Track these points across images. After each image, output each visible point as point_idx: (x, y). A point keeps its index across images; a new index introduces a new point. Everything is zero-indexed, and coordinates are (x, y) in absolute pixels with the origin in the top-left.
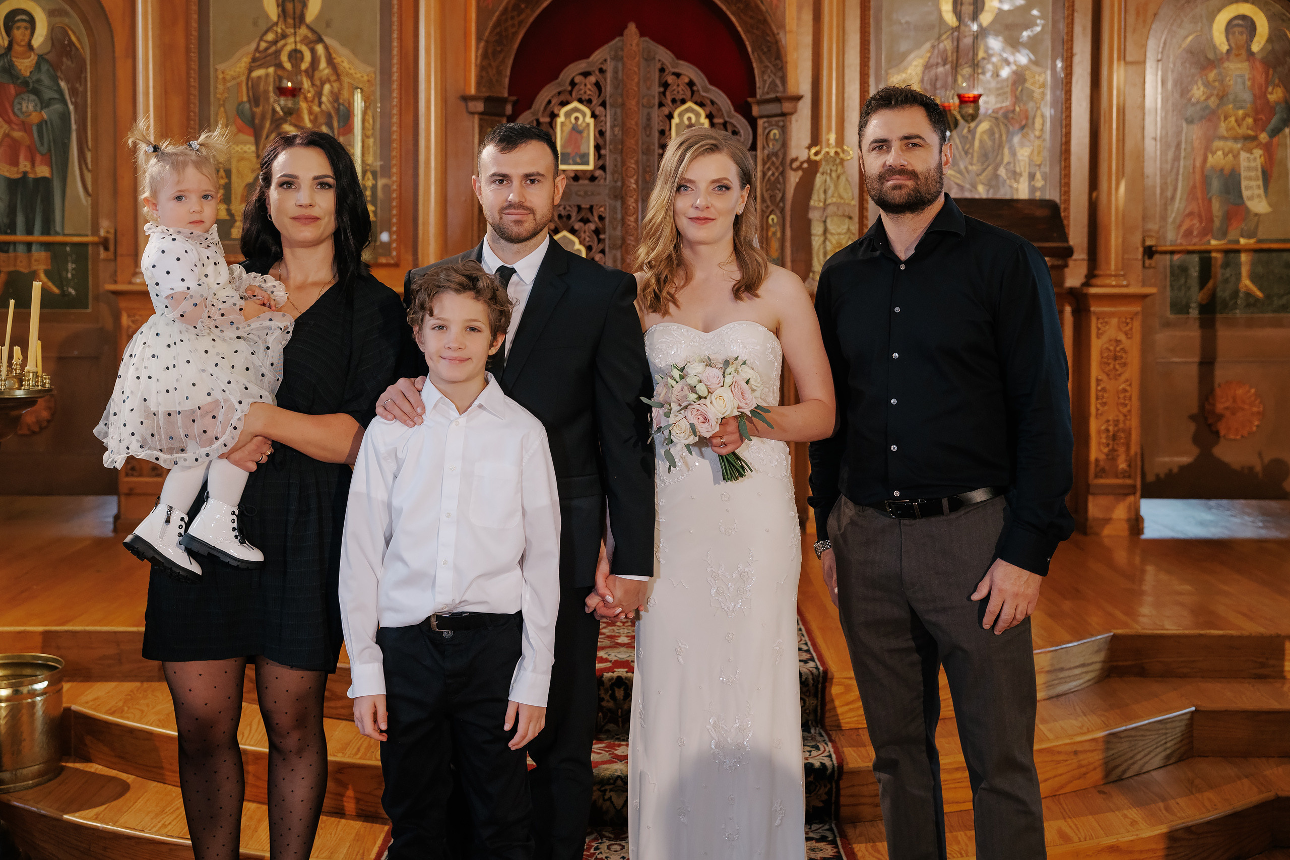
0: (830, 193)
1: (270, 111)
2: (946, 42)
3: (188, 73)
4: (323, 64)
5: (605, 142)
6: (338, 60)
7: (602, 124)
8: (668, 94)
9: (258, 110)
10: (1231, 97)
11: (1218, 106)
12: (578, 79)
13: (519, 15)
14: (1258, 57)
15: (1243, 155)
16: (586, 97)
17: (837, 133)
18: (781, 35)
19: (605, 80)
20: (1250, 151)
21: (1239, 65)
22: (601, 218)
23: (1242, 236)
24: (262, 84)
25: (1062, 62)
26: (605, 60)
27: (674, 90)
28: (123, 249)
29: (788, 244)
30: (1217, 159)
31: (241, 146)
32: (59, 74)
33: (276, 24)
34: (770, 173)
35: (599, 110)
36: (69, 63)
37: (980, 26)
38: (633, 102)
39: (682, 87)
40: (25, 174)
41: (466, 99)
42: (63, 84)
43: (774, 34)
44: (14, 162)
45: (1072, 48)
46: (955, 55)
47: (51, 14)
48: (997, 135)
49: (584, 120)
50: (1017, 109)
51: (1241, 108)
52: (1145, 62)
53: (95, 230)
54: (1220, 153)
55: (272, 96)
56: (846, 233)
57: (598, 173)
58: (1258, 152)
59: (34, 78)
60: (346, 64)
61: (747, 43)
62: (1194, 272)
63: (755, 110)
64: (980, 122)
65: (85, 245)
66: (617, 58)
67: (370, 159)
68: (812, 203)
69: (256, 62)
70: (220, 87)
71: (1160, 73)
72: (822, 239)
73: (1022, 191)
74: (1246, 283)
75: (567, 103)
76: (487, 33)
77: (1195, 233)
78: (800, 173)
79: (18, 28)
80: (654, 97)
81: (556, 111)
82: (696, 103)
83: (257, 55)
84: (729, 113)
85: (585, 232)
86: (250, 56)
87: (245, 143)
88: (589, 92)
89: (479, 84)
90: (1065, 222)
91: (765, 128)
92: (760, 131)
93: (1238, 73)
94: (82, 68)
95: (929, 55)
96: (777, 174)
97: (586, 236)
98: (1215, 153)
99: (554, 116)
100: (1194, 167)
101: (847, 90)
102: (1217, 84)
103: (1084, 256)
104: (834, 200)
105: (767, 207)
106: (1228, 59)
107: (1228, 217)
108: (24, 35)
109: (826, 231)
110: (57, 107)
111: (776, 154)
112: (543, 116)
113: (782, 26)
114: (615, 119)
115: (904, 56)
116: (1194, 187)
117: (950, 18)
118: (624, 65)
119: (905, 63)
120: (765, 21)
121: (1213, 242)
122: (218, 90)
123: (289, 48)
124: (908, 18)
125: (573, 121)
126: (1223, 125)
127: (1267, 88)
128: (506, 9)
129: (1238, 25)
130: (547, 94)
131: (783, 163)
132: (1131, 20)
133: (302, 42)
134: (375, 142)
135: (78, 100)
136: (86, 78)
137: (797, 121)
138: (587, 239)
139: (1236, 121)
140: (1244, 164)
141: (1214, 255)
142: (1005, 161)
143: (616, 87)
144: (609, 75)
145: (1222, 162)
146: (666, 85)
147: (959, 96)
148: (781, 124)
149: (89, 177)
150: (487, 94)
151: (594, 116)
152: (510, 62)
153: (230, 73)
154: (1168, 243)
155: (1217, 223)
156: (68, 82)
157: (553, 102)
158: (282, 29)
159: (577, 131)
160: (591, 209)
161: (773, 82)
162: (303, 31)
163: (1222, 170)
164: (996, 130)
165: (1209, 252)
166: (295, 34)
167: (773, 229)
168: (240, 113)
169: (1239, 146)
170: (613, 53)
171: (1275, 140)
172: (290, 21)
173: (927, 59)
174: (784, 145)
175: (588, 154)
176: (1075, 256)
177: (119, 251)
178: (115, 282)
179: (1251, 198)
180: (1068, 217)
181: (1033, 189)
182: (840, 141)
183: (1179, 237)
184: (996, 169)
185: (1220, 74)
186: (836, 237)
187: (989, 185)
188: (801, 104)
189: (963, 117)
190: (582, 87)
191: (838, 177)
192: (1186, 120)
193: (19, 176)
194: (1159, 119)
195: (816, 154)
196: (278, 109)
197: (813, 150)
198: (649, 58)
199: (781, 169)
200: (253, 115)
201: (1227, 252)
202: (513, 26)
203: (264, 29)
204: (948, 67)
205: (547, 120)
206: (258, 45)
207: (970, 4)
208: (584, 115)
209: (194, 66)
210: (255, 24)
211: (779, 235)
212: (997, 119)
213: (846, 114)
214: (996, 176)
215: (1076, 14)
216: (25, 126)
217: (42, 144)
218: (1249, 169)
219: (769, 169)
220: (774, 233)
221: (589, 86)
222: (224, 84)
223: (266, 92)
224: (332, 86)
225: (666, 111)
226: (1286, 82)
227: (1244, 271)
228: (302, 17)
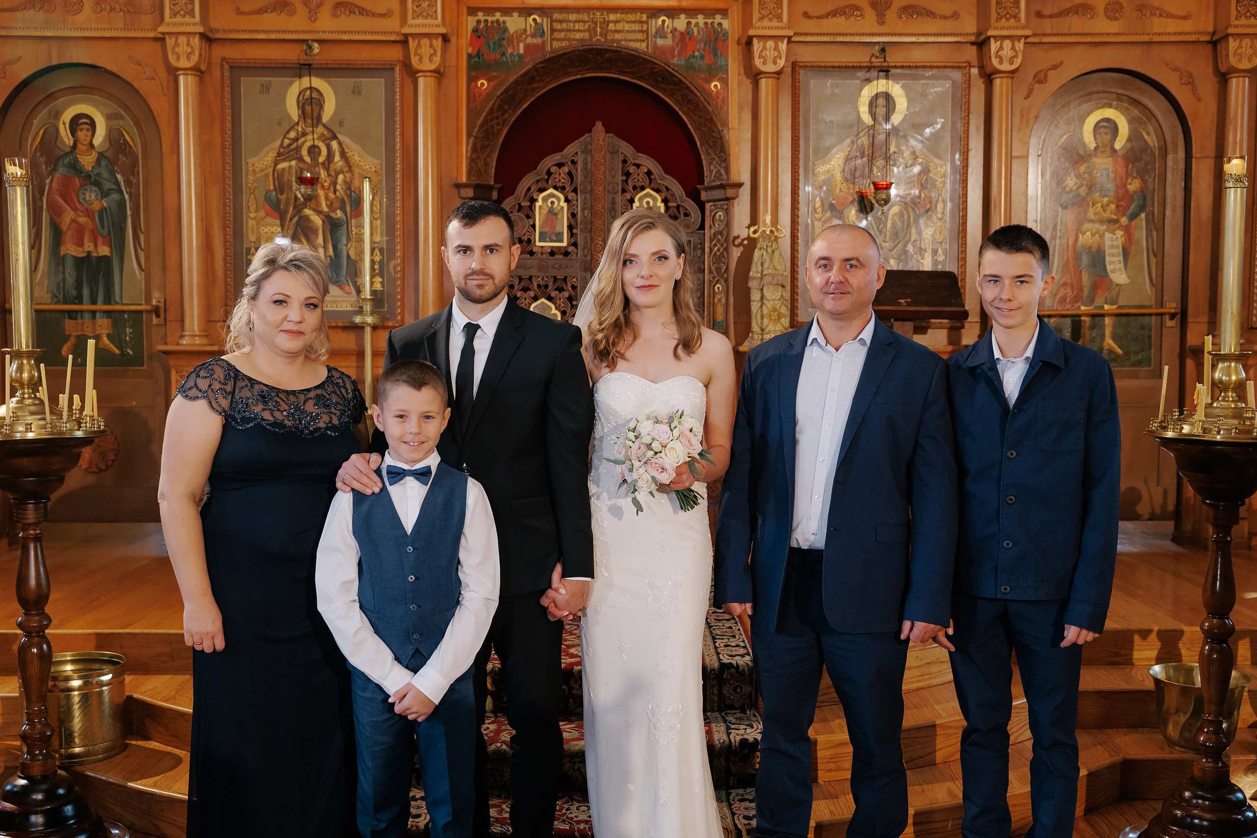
0: (766, 265)
1: (293, 198)
2: (863, 139)
3: (224, 166)
4: (337, 158)
5: (577, 223)
6: (349, 154)
7: (574, 207)
8: (630, 182)
9: (283, 197)
10: (1098, 187)
11: (1087, 194)
12: (553, 170)
13: (503, 115)
14: (1120, 153)
15: (1108, 235)
16: (560, 185)
17: (772, 215)
18: (725, 132)
19: (577, 170)
20: (1113, 232)
21: (1105, 160)
22: (574, 287)
23: (1106, 303)
24: (285, 177)
25: (960, 155)
26: (577, 153)
27: (635, 178)
28: (171, 316)
29: (731, 309)
30: (1086, 239)
31: (268, 228)
32: (116, 168)
33: (298, 124)
34: (716, 248)
35: (571, 196)
36: (124, 159)
37: (893, 125)
38: (600, 189)
39: (641, 175)
40: (89, 253)
41: (458, 186)
42: (119, 177)
43: (719, 131)
44: (81, 245)
45: (968, 145)
46: (871, 149)
47: (108, 117)
48: (906, 217)
49: (559, 204)
50: (923, 195)
51: (1106, 196)
52: (1028, 156)
53: (148, 300)
54: (1088, 233)
55: (295, 185)
56: (779, 299)
57: (571, 249)
58: (1119, 233)
59: (95, 172)
60: (356, 158)
61: (696, 138)
63: (704, 196)
64: (892, 206)
65: (140, 312)
66: (586, 151)
67: (378, 239)
68: (751, 274)
69: (281, 156)
70: (251, 177)
71: (1040, 166)
72: (759, 304)
73: (927, 265)
74: (1109, 342)
75: (545, 190)
76: (476, 130)
77: (1068, 300)
78: (741, 249)
79: (81, 130)
80: (618, 184)
81: (535, 197)
82: (653, 190)
83: (282, 150)
84: (681, 198)
85: (560, 299)
86: (276, 151)
87: (272, 225)
88: (562, 180)
89: (469, 174)
90: (962, 291)
91: (711, 211)
92: (707, 213)
93: (1104, 166)
94: (135, 163)
95: (849, 149)
96: (722, 250)
97: (560, 302)
98: (1085, 233)
99: (533, 201)
100: (1068, 245)
101: (780, 178)
102: (1086, 175)
103: (978, 319)
104: (770, 271)
105: (714, 277)
106: (1095, 155)
107: (1095, 287)
108: (86, 136)
109: (762, 297)
110: (115, 196)
111: (721, 233)
112: (523, 201)
113: (726, 124)
114: (585, 203)
115: (828, 150)
116: (1068, 261)
117: (867, 118)
118: (592, 157)
119: (829, 156)
120: (711, 119)
121: (1083, 308)
122: (249, 180)
123: (308, 144)
124: (831, 118)
125: (550, 205)
126: (1091, 210)
127: (1127, 179)
128: (492, 110)
129: (1104, 127)
130: (527, 181)
131: (726, 241)
132: (1017, 121)
133: (318, 139)
134: (381, 224)
135: (133, 190)
136: (138, 171)
137: (738, 205)
138: (562, 305)
139: (1102, 207)
140: (1108, 243)
141: (1083, 318)
142: (913, 240)
143: (586, 177)
144: (580, 166)
145: (1091, 241)
146: (628, 174)
147: (875, 184)
148: (725, 207)
149: (142, 255)
150: (477, 182)
151: (567, 200)
152: (495, 155)
153: (259, 166)
154: (1046, 309)
155: (1086, 292)
156: (123, 175)
157: (533, 189)
158: (302, 128)
159: (552, 213)
160: (565, 279)
161: (718, 172)
162: (320, 129)
163: (1090, 248)
164: (905, 212)
165: (1079, 316)
166: (313, 132)
167: (718, 296)
168: (268, 199)
169: (1104, 227)
170: (583, 147)
171: (1133, 223)
172: (309, 121)
173: (847, 153)
174: (728, 225)
175: (563, 233)
176: (969, 320)
177: (168, 318)
178: (166, 344)
179: (1113, 271)
180: (964, 286)
181: (935, 263)
182: (775, 221)
183: (1055, 304)
184: (905, 245)
185: (1089, 167)
186: (772, 303)
187: (899, 259)
188: (741, 190)
189: (877, 201)
190: (557, 176)
191: (773, 252)
192: (1061, 205)
193: (85, 255)
194: (1039, 204)
195: (755, 232)
196: (299, 196)
197: (752, 229)
198: (613, 152)
199: (725, 245)
200: (279, 201)
201: (1094, 316)
202: (498, 124)
203: (288, 128)
204: (865, 159)
205: (529, 204)
206: (283, 141)
207: (883, 106)
208: (559, 200)
209: (229, 160)
210: (280, 124)
211: (723, 301)
212: (905, 203)
213: (779, 198)
214: (906, 252)
215: (971, 116)
216: (88, 213)
217: (103, 228)
218: (1112, 247)
219: (715, 245)
220: (720, 300)
221: (562, 175)
222: (254, 175)
223: (290, 181)
224: (345, 176)
225: (628, 196)
226: (1142, 175)
227: (1108, 332)
228: (319, 117)
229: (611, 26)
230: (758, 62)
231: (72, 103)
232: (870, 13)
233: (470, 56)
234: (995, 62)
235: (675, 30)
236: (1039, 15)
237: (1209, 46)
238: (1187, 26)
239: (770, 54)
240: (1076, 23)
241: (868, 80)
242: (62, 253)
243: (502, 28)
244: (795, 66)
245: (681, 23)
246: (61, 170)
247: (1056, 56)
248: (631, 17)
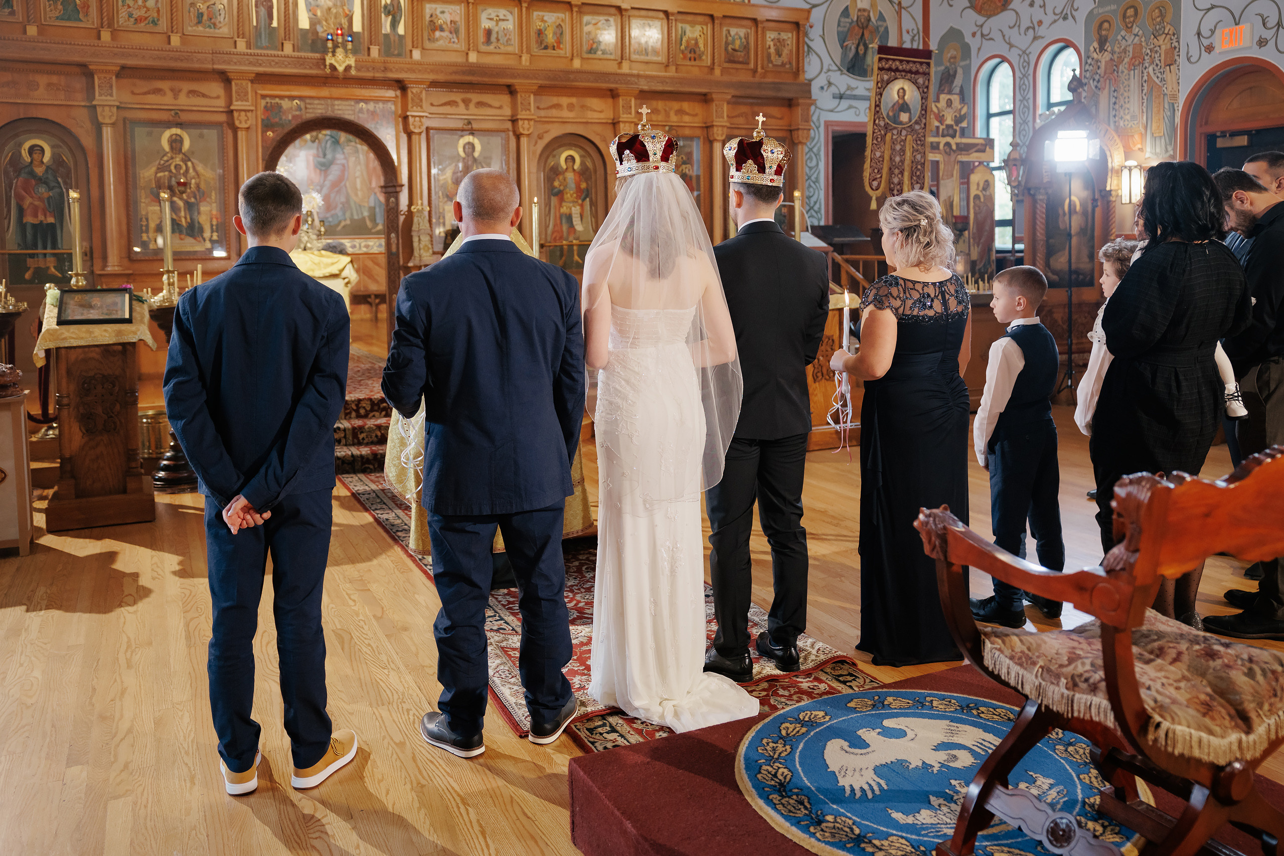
0: (420, 225)
2: (461, 164)
3: (126, 175)
4: (191, 171)
6: (198, 168)
9: (161, 191)
10: (568, 187)
11: (564, 189)
14: (577, 171)
15: (573, 208)
17: (419, 200)
20: (575, 207)
21: (571, 174)
23: (573, 239)
24: (162, 181)
30: (564, 210)
32: (57, 173)
33: (168, 153)
37: (475, 158)
40: (42, 221)
42: (59, 179)
43: (391, 159)
44: (36, 217)
47: (53, 147)
51: (572, 190)
54: (565, 207)
56: (427, 241)
58: (578, 207)
59: (45, 177)
62: (558, 253)
68: (412, 228)
69: (160, 169)
70: (142, 181)
72: (418, 243)
74: (576, 257)
76: (267, 157)
77: (557, 239)
78: (404, 216)
79: (35, 153)
83: (159, 166)
86: (156, 167)
93: (571, 177)
95: (454, 168)
96: (394, 217)
98: (563, 207)
100: (556, 213)
102: (563, 181)
104: (423, 227)
106: (566, 172)
107: (569, 233)
108: (39, 157)
109: (420, 240)
110: (58, 190)
111: (393, 208)
116: (556, 221)
117: (462, 154)
119: (445, 171)
120: (387, 153)
121: (564, 242)
122: (140, 182)
123: (175, 163)
124: (445, 153)
126: (565, 197)
127: (580, 183)
128: (274, 147)
129: (569, 159)
131: (396, 212)
133: (180, 161)
136: (71, 177)
137: (403, 195)
139: (570, 195)
140: (573, 212)
141: (564, 247)
145: (566, 211)
148: (397, 196)
153: (146, 175)
155: (565, 234)
158: (171, 155)
161: (391, 179)
162: (181, 156)
163: (566, 214)
166: (177, 157)
168: (152, 192)
169: (572, 205)
171: (584, 203)
172: (176, 151)
173: (454, 170)
174: (397, 204)
179: (577, 226)
182: (423, 203)
183: (552, 240)
185: (564, 177)
186: (423, 243)
188: (405, 187)
191: (421, 218)
192: (552, 195)
193: (39, 222)
195: (411, 208)
199: (396, 214)
200: (159, 193)
201: (569, 246)
203: (164, 155)
204: (463, 174)
206: (160, 162)
207: (470, 148)
209: (130, 171)
213: (423, 192)
215: (510, 153)
216: (39, 199)
217: (50, 208)
220: (394, 241)
222: (144, 180)
223: (165, 183)
224: (197, 180)
226: (586, 180)
227: (575, 253)
228: (181, 150)
229: (336, 107)
230: (412, 128)
231: (30, 139)
232: (462, 105)
233: (263, 120)
234: (521, 130)
235: (368, 110)
236: (538, 108)
237: (611, 127)
238: (602, 116)
239: (417, 124)
240: (554, 112)
241: (462, 136)
242: (24, 221)
243: (279, 107)
244: (428, 129)
245: (371, 106)
246: (23, 176)
247: (547, 127)
248: (347, 103)
